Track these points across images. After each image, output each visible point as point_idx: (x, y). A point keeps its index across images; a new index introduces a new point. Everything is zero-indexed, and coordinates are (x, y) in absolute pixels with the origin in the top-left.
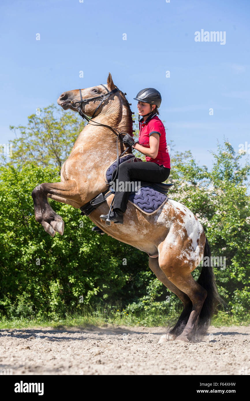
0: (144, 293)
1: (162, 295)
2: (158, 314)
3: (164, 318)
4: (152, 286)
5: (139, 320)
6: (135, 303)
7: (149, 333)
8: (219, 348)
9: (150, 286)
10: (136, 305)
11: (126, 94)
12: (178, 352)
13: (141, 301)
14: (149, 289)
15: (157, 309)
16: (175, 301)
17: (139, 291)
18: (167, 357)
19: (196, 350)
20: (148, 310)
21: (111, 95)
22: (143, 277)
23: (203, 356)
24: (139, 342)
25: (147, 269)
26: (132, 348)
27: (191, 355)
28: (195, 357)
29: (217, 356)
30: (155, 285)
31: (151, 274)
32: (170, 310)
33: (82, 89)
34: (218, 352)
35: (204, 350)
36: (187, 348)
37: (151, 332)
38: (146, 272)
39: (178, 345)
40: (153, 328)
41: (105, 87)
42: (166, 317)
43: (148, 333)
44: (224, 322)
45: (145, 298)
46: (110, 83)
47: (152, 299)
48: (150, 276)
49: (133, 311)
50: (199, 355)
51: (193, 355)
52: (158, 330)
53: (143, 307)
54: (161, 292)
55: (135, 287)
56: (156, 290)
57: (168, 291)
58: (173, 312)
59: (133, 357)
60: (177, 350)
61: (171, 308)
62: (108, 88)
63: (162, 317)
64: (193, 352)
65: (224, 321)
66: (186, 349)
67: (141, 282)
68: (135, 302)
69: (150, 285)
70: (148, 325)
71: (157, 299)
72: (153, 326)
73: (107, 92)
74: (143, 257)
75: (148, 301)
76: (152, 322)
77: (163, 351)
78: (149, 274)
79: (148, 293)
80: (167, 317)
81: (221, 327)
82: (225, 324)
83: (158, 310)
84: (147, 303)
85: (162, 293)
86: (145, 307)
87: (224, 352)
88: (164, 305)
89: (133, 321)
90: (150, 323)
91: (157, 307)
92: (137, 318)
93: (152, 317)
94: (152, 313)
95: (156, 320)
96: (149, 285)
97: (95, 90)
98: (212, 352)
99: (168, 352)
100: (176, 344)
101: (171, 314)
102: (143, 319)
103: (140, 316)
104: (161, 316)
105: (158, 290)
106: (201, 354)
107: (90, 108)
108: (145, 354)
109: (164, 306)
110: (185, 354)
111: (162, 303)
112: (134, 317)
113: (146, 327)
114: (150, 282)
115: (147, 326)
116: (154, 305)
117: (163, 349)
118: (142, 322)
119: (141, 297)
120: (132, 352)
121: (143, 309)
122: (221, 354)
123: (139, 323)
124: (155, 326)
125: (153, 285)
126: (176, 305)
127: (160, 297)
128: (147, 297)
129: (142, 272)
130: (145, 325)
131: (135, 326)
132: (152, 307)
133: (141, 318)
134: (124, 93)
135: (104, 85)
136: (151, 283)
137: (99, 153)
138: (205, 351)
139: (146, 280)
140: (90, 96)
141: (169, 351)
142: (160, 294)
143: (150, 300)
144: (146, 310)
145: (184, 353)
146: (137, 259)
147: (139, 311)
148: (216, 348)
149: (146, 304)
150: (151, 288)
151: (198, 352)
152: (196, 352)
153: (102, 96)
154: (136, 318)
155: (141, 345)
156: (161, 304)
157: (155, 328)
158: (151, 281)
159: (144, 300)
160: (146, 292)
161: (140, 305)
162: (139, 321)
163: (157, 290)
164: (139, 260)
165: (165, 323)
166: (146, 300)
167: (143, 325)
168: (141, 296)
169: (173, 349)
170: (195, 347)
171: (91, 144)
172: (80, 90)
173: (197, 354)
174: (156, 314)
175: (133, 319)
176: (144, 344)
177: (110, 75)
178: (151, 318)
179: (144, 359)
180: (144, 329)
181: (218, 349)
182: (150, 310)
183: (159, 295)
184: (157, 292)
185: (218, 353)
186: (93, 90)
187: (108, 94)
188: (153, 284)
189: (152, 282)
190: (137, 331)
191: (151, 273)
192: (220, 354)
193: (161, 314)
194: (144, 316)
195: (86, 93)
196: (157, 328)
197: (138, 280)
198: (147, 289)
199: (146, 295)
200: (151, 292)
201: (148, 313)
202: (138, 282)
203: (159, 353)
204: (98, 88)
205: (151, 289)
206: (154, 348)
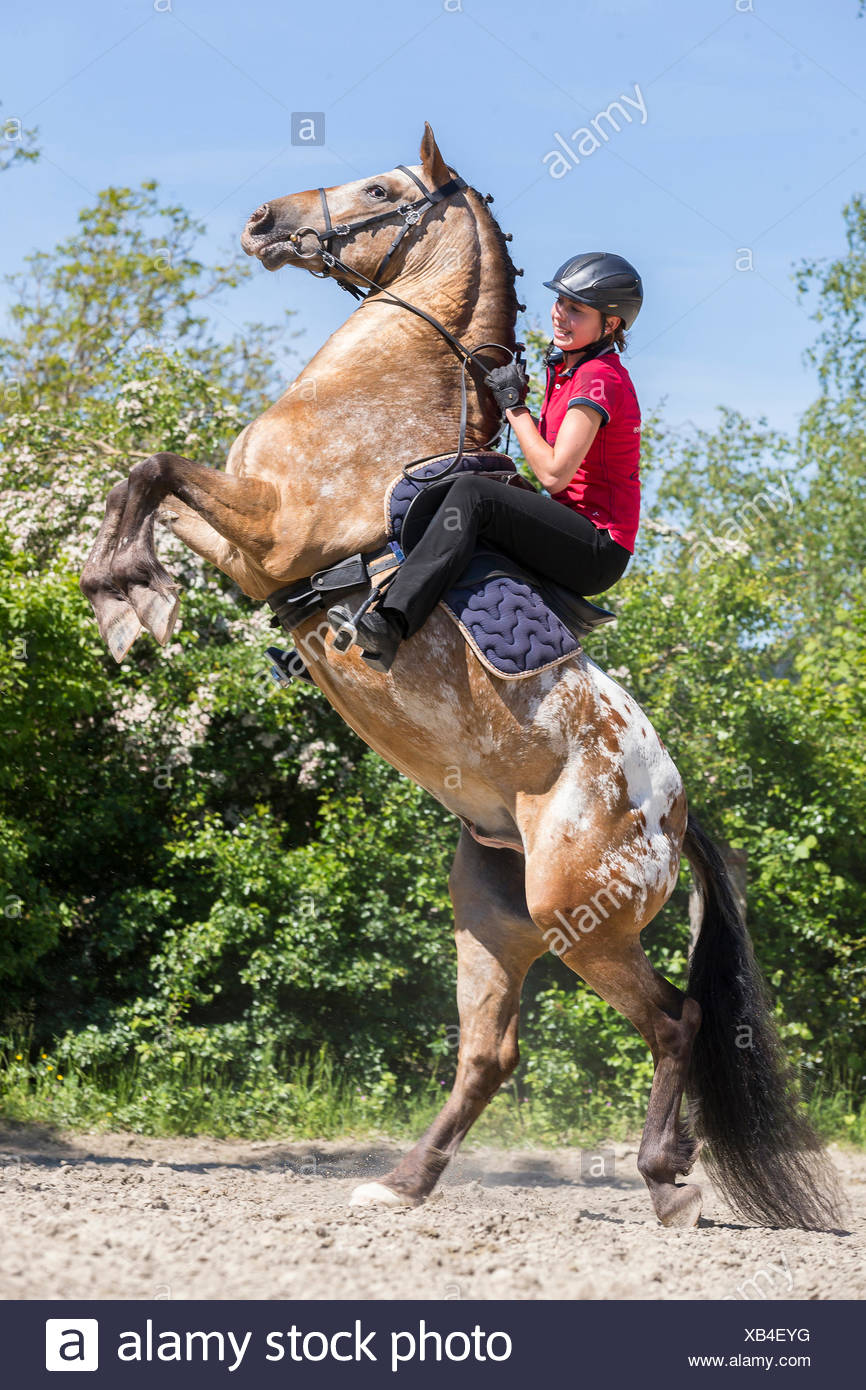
0: (138, 987)
1: (217, 997)
2: (197, 1079)
3: (221, 1096)
4: (174, 954)
5: (112, 1101)
6: (95, 1028)
7: (156, 1164)
8: (467, 1246)
9: (166, 955)
10: (99, 1038)
11: (490, 199)
12: (287, 1256)
13: (126, 1020)
14: (163, 969)
15: (192, 1057)
16: (275, 1026)
17: (118, 977)
18: (240, 1280)
19: (369, 1251)
20: (155, 1060)
21: (435, 204)
22: (135, 912)
23: (400, 1278)
24: (112, 1205)
25: (156, 879)
26: (82, 1231)
27: (345, 1271)
28: (363, 1282)
29: (460, 1279)
30: (189, 951)
31: (173, 904)
32: (253, 1067)
33: (331, 189)
34: (465, 1262)
35: (402, 1252)
36: (327, 1240)
37: (162, 1160)
38: (153, 892)
39: (286, 1224)
40: (171, 1142)
41: (411, 177)
42: (230, 1096)
43: (149, 1163)
44: (490, 1128)
45: (142, 1009)
46: (430, 161)
47: (176, 1011)
48: (170, 912)
49: (85, 1061)
50: (379, 1277)
51: (353, 1271)
52: (196, 1150)
53: (132, 1045)
54: (216, 983)
55: (99, 956)
56: (190, 975)
57: (244, 982)
58: (266, 1074)
59: (88, 1271)
60: (280, 1247)
61: (258, 1055)
62: (422, 179)
63: (215, 1095)
64: (355, 1260)
65: (487, 1121)
66: (325, 1246)
67: (127, 936)
68: (95, 1023)
69: (166, 950)
70: (147, 1127)
71: (195, 1015)
72: (174, 1133)
73: (420, 196)
74: (141, 823)
75: (154, 1019)
76: (170, 1113)
77: (220, 1249)
78: (164, 900)
79: (157, 985)
80: (237, 1096)
81: (472, 1148)
82: (492, 1137)
83: (199, 1062)
84: (152, 1028)
85: (218, 989)
86: (139, 1049)
87: (490, 1264)
88: (226, 1041)
89: (84, 1108)
90: (161, 1120)
91: (194, 1051)
92: (101, 1091)
93: (168, 1091)
94: (171, 1075)
95: (186, 1108)
96: (161, 952)
97: (376, 190)
98: (440, 1264)
99: (242, 1255)
100: (278, 1219)
101: (255, 1083)
102: (130, 1100)
103: (115, 1084)
104: (207, 1090)
105: (203, 975)
106: (390, 1269)
107: (360, 255)
108: (141, 1262)
109: (225, 1046)
110: (321, 1266)
111: (217, 1032)
112: (90, 1090)
113: (141, 1138)
114: (168, 940)
115: (144, 1132)
116: (183, 1038)
117: (224, 1238)
118: (123, 1114)
119: (125, 1004)
120: (86, 1251)
121: (131, 1056)
122: (478, 1274)
123: (109, 1114)
124: (181, 1132)
125: (180, 953)
126: (278, 1047)
127: (207, 1003)
128: (150, 1006)
129: (136, 892)
130: (139, 1127)
131: (94, 1130)
132: (173, 1049)
133: (123, 1096)
134: (485, 196)
135: (409, 168)
136: (174, 943)
137: (379, 417)
138: (407, 1257)
139: (150, 929)
140: (361, 210)
141: (248, 1250)
142: (210, 991)
143: (167, 1018)
144: (144, 1059)
145: (314, 1261)
146: (115, 831)
147: (112, 1065)
148: (456, 1243)
149: (148, 1035)
150: (171, 963)
151: (378, 1261)
152: (365, 1259)
153: (404, 210)
154: (97, 1094)
155: (122, 1221)
156: (210, 1036)
157: (180, 1140)
158: (170, 933)
159: (139, 1015)
160: (145, 979)
161: (119, 1039)
162: (112, 1110)
163: (199, 976)
164: (120, 836)
165: (227, 1121)
166: (147, 1017)
167: (126, 1127)
168: (126, 996)
169: (266, 1240)
170: (361, 1235)
171: (358, 377)
172: (321, 190)
173: (372, 1271)
174: (186, 1079)
175: (86, 1097)
176: (134, 1214)
177: (427, 129)
178: (164, 1095)
179: (138, 1281)
180: (131, 1143)
181: (464, 1250)
182: (161, 1063)
183: (206, 998)
184: (195, 984)
185: (465, 1268)
186: (370, 189)
187: (426, 200)
188: (179, 945)
189: (176, 938)
190: (98, 1152)
191: (173, 898)
192: (471, 1273)
193: (207, 1080)
194: (133, 1086)
195: (344, 201)
196: (189, 1141)
197: (112, 925)
198: (153, 967)
199: (150, 992)
200: (172, 983)
201: (151, 1076)
202: (113, 935)
203: (203, 1260)
204: (390, 182)
205: (169, 970)
206: (185, 1236)
